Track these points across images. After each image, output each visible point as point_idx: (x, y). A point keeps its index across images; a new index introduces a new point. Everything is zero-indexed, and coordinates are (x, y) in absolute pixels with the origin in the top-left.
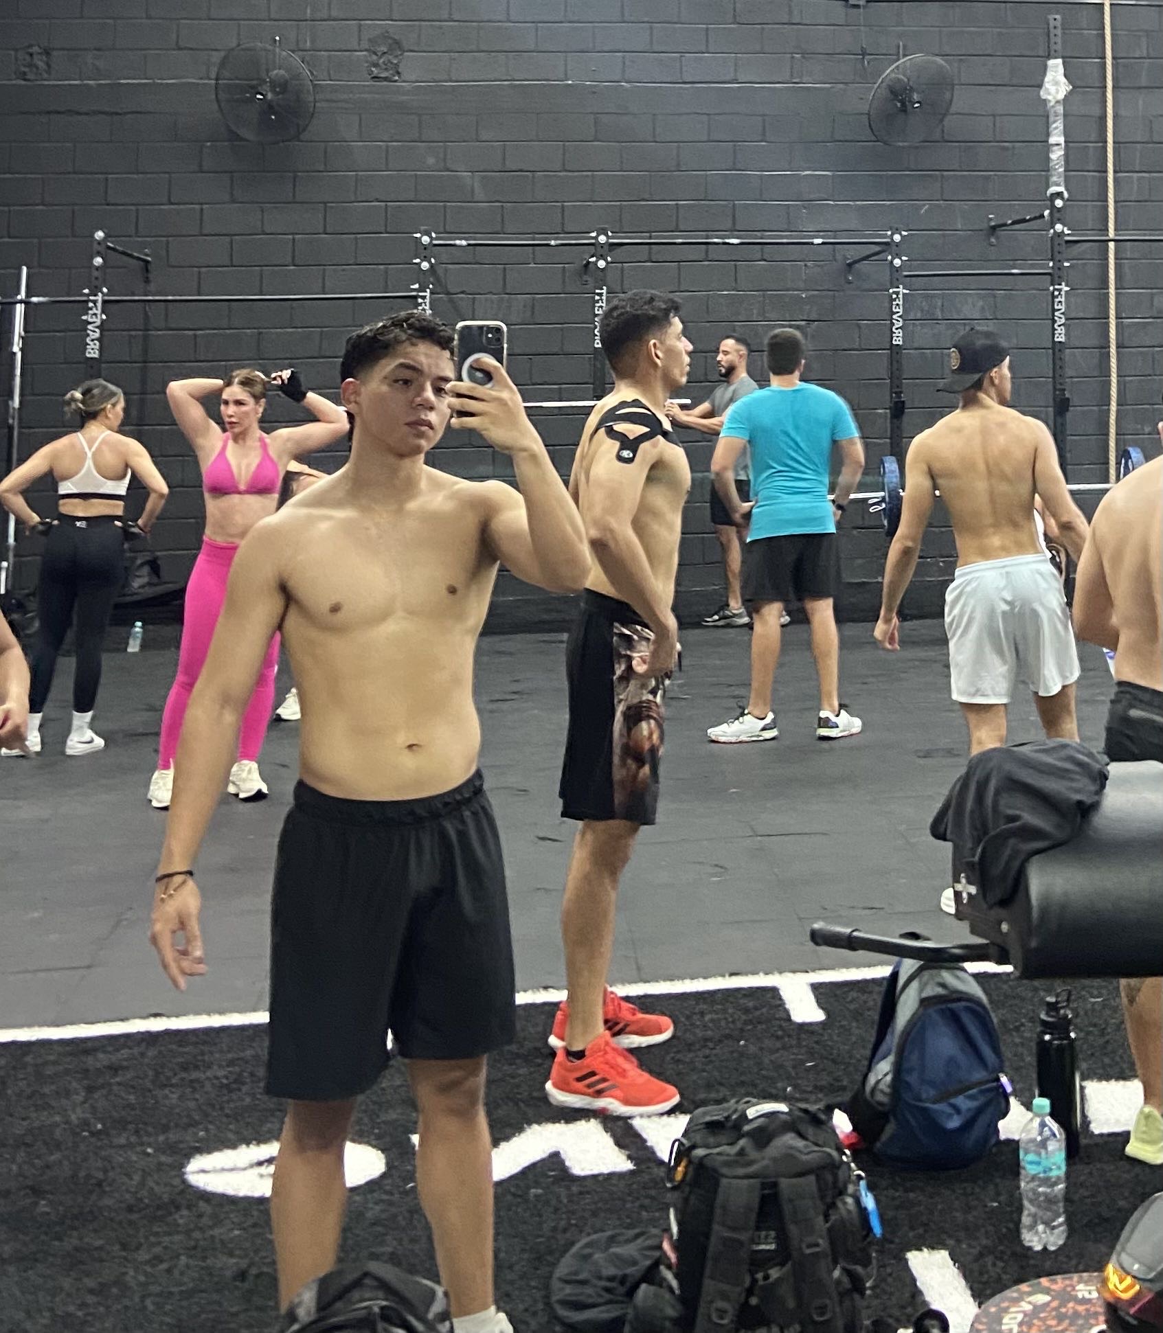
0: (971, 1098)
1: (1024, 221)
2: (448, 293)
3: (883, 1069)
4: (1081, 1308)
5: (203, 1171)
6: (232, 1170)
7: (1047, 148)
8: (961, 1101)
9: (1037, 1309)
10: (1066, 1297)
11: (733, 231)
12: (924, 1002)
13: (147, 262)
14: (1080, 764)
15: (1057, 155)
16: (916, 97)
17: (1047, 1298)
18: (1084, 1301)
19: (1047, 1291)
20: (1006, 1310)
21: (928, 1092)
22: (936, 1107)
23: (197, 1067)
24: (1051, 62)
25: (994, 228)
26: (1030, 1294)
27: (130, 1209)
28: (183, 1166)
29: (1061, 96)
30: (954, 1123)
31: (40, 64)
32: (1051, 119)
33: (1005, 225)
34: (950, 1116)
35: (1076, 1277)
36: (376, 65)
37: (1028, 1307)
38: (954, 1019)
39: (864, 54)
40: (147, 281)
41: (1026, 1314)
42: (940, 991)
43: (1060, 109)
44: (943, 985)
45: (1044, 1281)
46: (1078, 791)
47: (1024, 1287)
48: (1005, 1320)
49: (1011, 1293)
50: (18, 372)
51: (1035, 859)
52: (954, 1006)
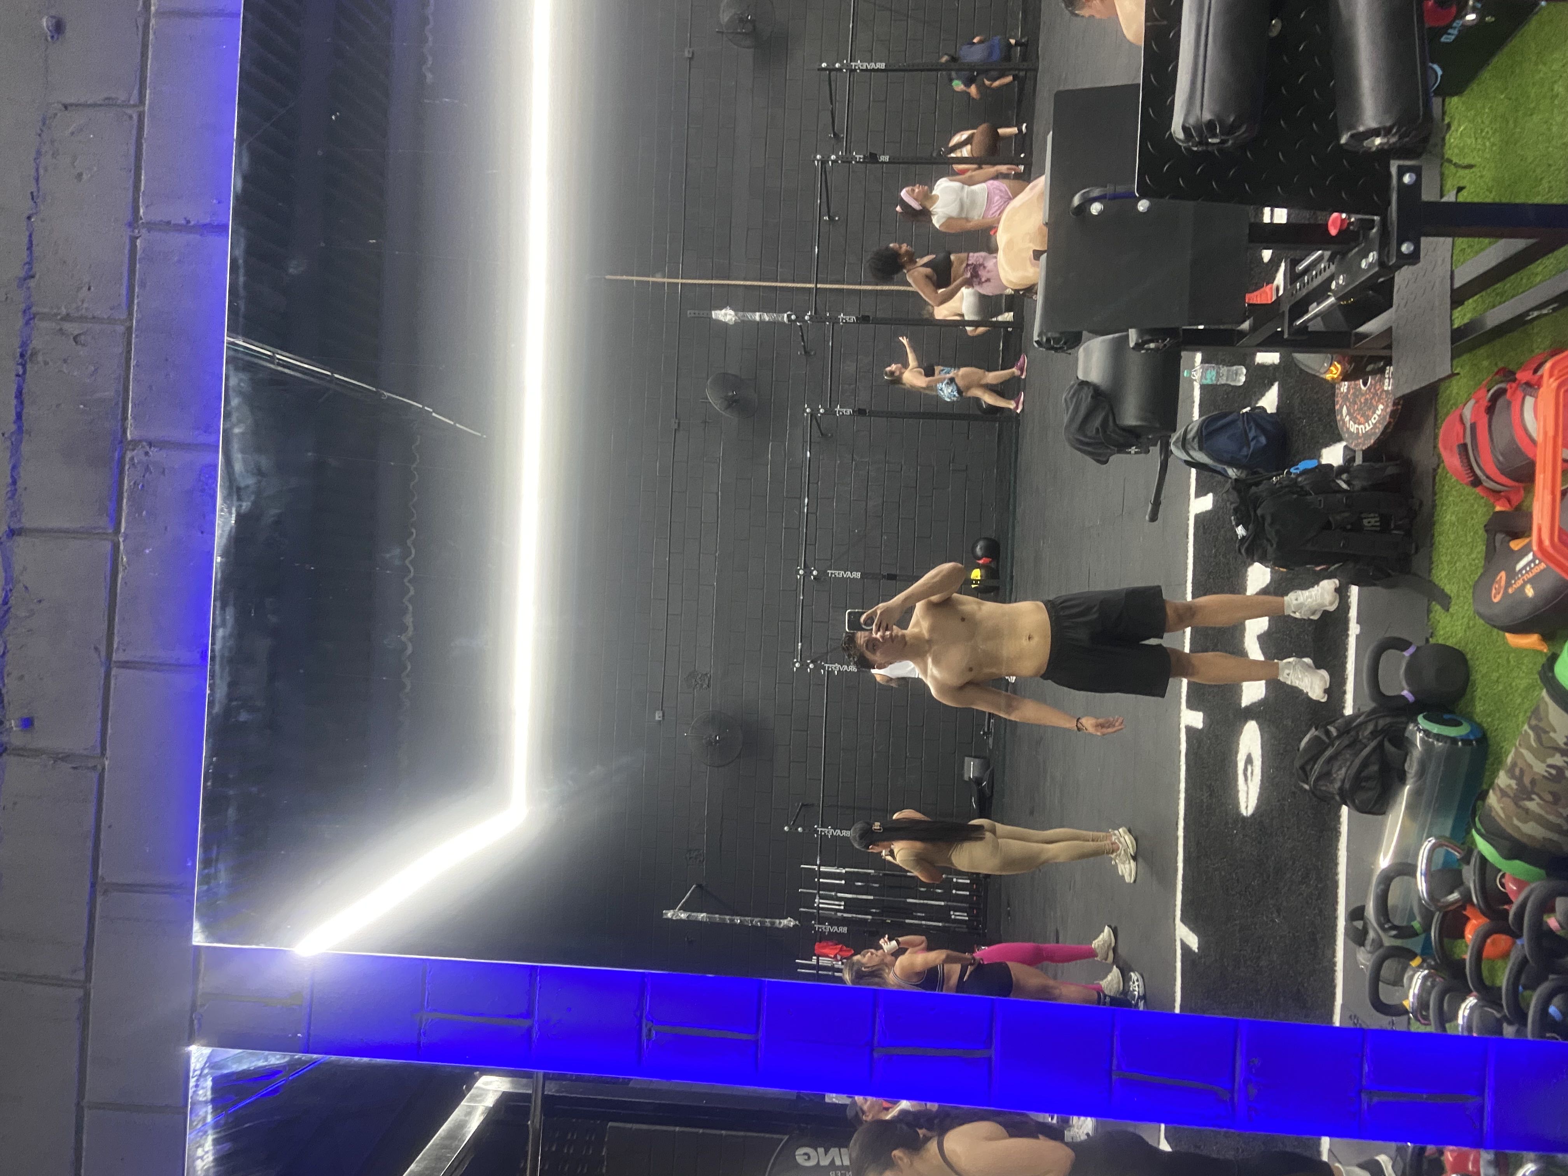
0: (1250, 429)
1: (802, 336)
2: (827, 653)
3: (1232, 472)
4: (1351, 392)
5: (1247, 807)
6: (1248, 793)
7: (762, 322)
8: (1251, 435)
9: (1349, 413)
10: (1345, 397)
11: (801, 499)
12: (1201, 449)
13: (803, 805)
14: (1074, 394)
15: (766, 317)
16: (730, 394)
17: (1345, 408)
18: (1348, 388)
19: (1342, 407)
20: (1348, 429)
21: (1245, 451)
22: (1252, 448)
23: (1202, 807)
24: (714, 316)
25: (806, 352)
26: (1342, 415)
27: (1260, 843)
28: (1243, 817)
29: (732, 313)
30: (1263, 440)
31: (696, 853)
32: (746, 319)
33: (804, 346)
34: (1258, 441)
35: (1337, 391)
36: (702, 685)
37: (1347, 418)
38: (1211, 434)
39: (705, 422)
40: (813, 805)
41: (1350, 419)
42: (1196, 440)
43: (740, 314)
44: (1194, 438)
45: (1337, 407)
46: (1087, 398)
47: (1338, 418)
48: (1352, 430)
49: (1340, 424)
50: (856, 870)
51: (1118, 422)
52: (1204, 434)
